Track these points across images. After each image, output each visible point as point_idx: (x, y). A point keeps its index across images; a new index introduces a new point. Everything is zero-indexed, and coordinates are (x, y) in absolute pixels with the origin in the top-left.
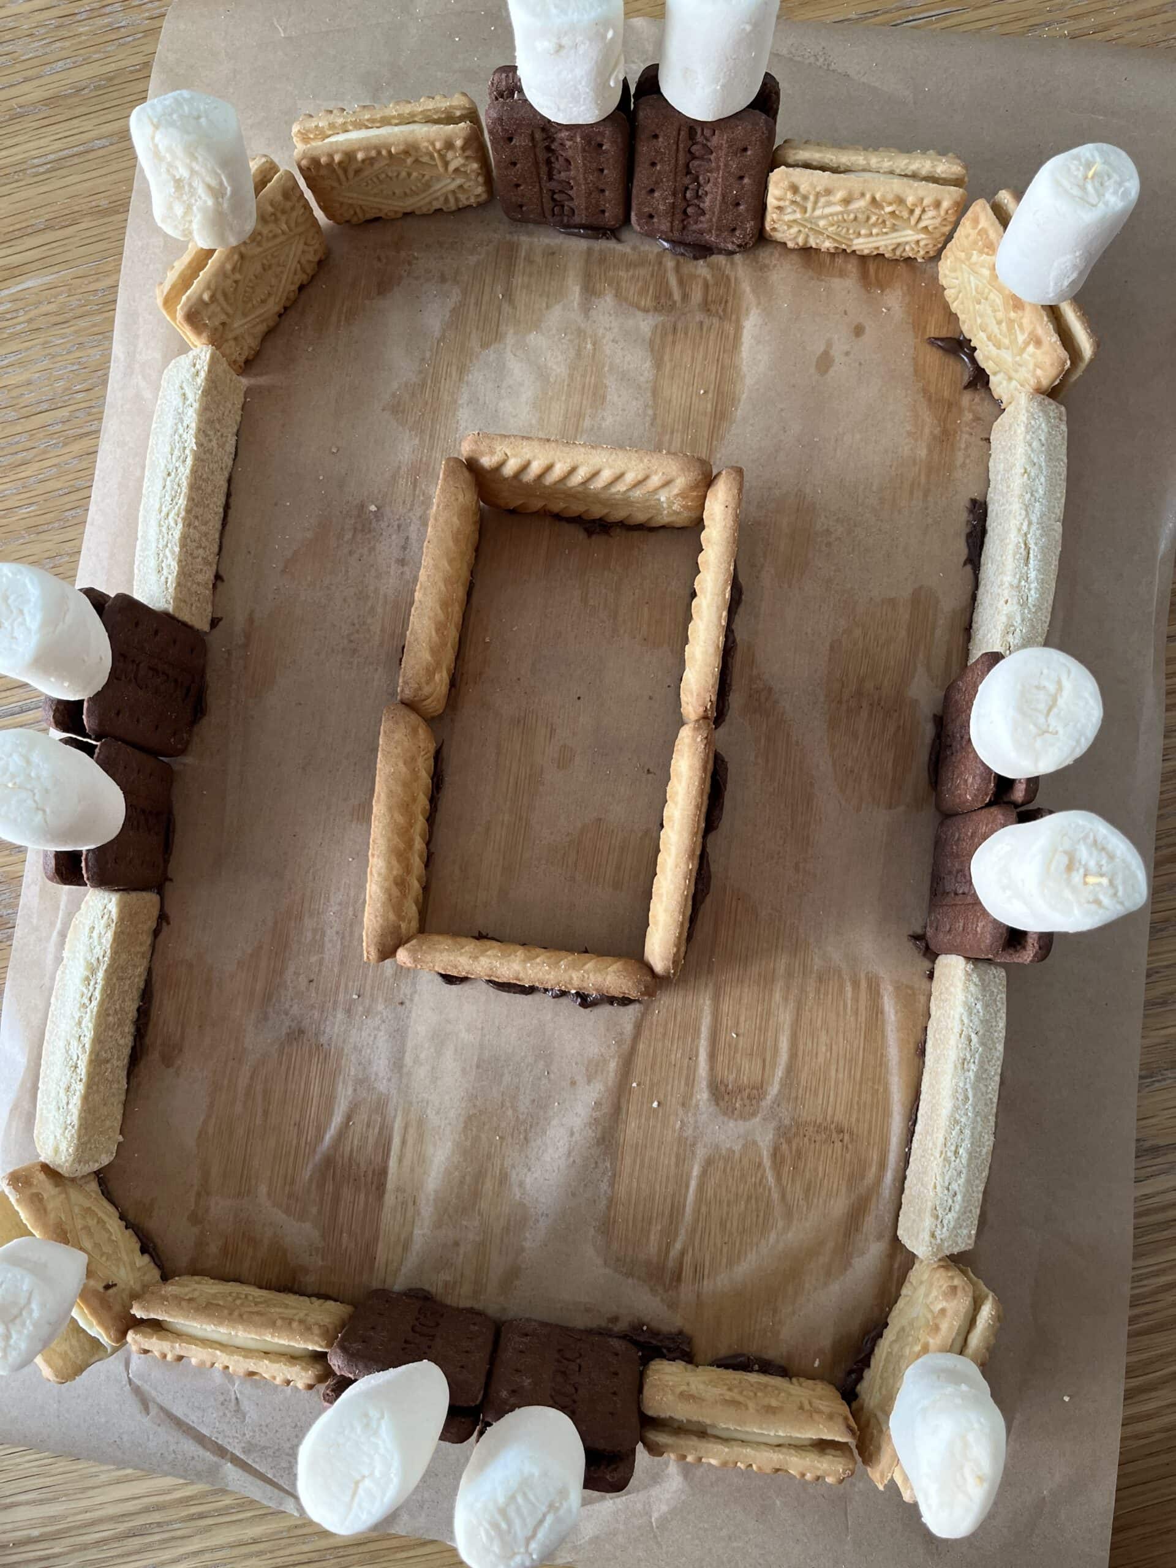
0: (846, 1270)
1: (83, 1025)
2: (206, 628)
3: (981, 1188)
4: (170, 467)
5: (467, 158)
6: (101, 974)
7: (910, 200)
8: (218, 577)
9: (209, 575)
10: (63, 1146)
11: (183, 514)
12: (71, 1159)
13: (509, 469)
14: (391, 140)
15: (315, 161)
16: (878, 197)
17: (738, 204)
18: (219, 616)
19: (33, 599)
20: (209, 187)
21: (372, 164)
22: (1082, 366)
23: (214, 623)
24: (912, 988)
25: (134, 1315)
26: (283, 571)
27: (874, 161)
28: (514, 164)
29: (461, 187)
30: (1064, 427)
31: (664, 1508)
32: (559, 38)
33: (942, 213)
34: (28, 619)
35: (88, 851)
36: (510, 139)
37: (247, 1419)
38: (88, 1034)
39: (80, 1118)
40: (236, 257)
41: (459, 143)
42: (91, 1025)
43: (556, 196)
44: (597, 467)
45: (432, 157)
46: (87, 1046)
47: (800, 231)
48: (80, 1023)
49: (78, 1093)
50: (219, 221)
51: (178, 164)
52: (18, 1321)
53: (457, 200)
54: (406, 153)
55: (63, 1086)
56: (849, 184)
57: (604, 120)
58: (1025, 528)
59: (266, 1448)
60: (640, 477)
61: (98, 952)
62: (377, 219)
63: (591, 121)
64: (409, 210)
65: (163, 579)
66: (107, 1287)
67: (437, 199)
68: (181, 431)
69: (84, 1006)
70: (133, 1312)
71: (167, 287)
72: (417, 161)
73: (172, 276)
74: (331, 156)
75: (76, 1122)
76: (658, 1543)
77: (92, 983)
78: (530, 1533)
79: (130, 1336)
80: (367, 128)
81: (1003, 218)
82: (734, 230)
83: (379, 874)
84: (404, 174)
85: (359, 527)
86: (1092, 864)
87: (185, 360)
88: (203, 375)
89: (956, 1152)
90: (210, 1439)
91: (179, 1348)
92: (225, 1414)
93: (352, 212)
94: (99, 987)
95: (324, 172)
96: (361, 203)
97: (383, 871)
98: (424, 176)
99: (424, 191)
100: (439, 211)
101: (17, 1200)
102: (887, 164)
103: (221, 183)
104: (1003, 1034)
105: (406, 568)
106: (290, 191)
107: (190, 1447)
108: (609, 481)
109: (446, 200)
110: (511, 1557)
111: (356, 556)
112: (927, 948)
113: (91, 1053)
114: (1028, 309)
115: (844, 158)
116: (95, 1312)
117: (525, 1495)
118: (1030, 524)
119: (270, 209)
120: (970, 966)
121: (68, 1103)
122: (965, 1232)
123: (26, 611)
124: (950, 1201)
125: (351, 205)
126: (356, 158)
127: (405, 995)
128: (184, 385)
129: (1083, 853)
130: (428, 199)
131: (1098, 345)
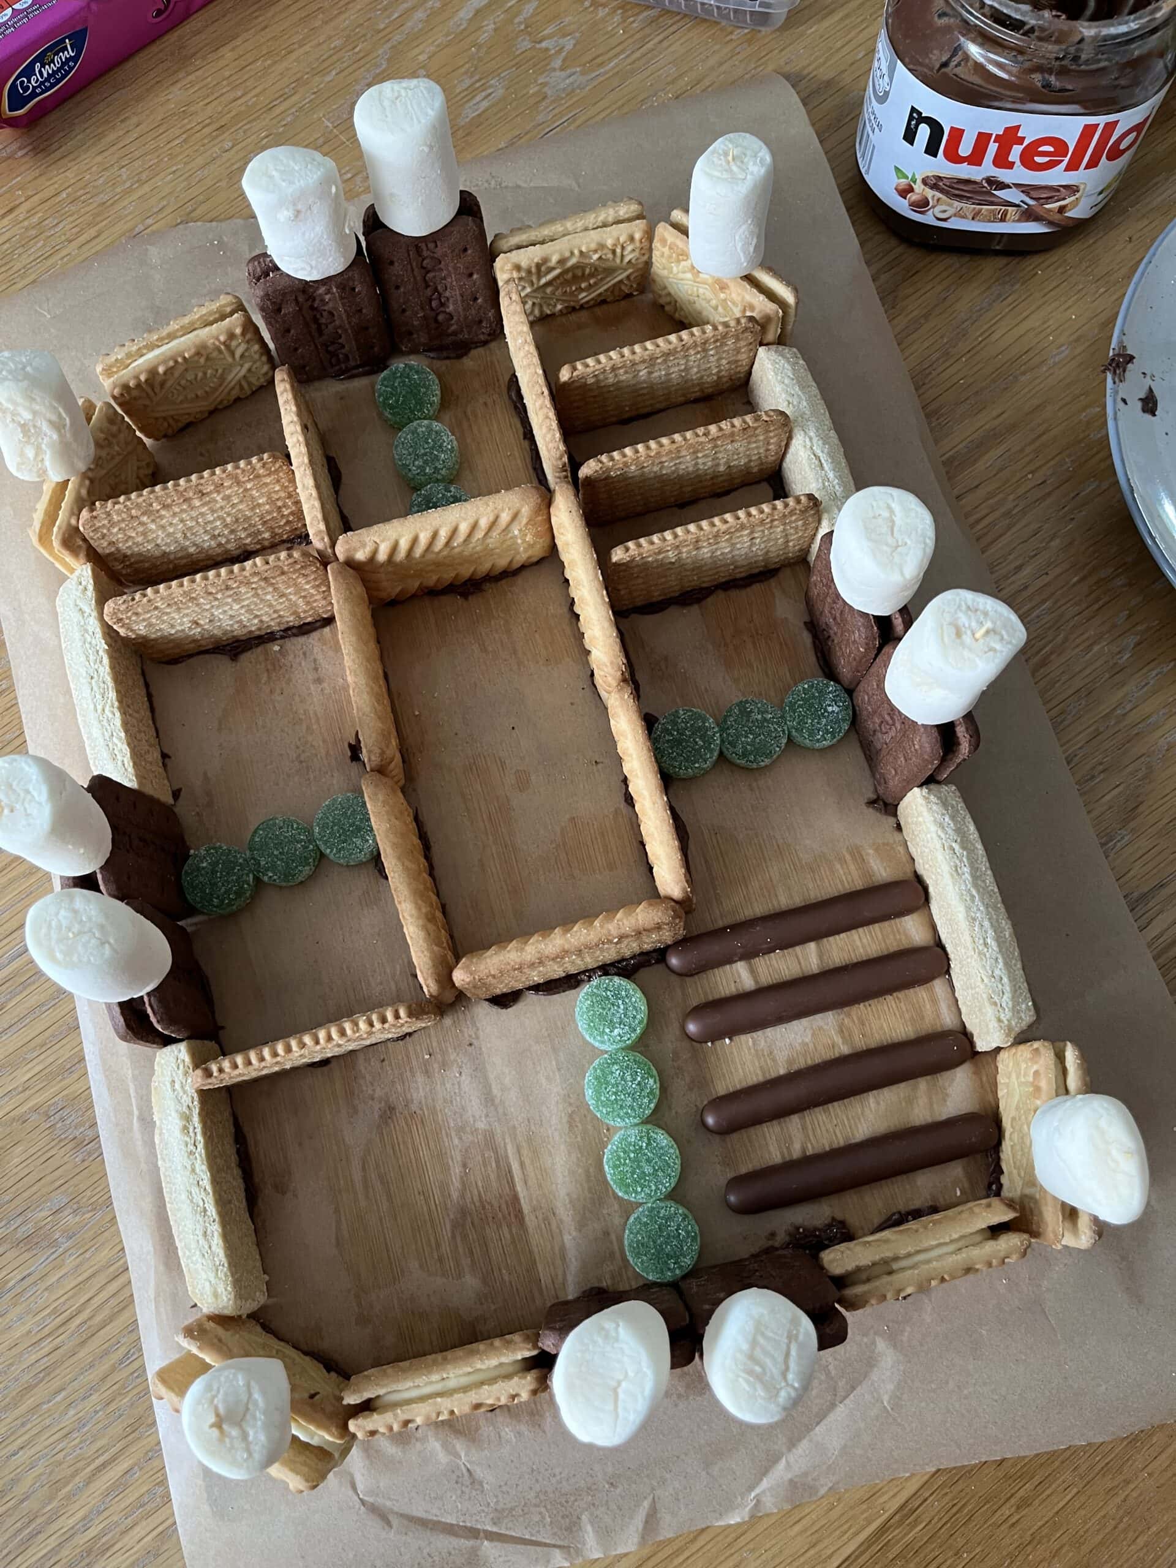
0: (945, 1101)
1: (197, 1171)
2: (171, 801)
3: (1019, 965)
4: (91, 671)
5: (248, 342)
6: (196, 1119)
7: (609, 243)
8: (165, 756)
9: (157, 755)
10: (221, 1289)
11: (116, 704)
12: (232, 1296)
13: (382, 556)
14: (182, 348)
15: (126, 387)
16: (584, 249)
17: (476, 299)
18: (176, 787)
19: (34, 777)
20: (50, 422)
21: (172, 374)
22: (792, 312)
23: (176, 794)
24: (888, 844)
25: (349, 1405)
26: (220, 730)
27: (569, 225)
28: (288, 331)
29: (249, 370)
30: (801, 362)
31: (890, 1387)
32: (294, 205)
33: (638, 244)
34: (35, 794)
36: (279, 310)
37: (486, 1486)
38: (204, 1177)
39: (227, 1256)
40: (87, 482)
41: (238, 331)
42: (204, 1167)
43: (330, 349)
44: (454, 524)
45: (220, 351)
46: (209, 1188)
47: (534, 304)
48: (193, 1170)
49: (216, 1234)
50: (65, 452)
51: (20, 410)
52: (248, 1417)
53: (249, 384)
54: (198, 354)
55: (200, 1233)
56: (558, 247)
57: (350, 266)
58: (808, 443)
59: (512, 1509)
60: (492, 519)
61: (186, 1100)
62: (189, 425)
63: (340, 269)
64: (212, 408)
65: (120, 763)
66: (312, 1396)
67: (233, 388)
68: (89, 639)
69: (191, 1153)
70: (345, 1402)
71: (37, 525)
72: (208, 359)
73: (38, 516)
74: (137, 377)
75: (224, 1260)
77: (191, 1130)
78: (783, 1367)
79: (352, 1426)
80: (159, 346)
81: (684, 231)
82: (480, 322)
83: (412, 916)
84: (200, 375)
85: (269, 667)
86: (974, 624)
87: (71, 584)
88: (91, 587)
89: (986, 944)
90: (458, 1526)
91: (402, 1414)
92: (463, 1492)
93: (166, 424)
94: (199, 1130)
95: (135, 393)
96: (172, 413)
97: (414, 912)
98: (217, 371)
99: (220, 385)
100: (238, 400)
101: (199, 1348)
102: (580, 224)
103: (60, 415)
104: (976, 835)
105: (325, 685)
106: (112, 418)
107: (444, 1543)
108: (468, 531)
109: (242, 388)
110: (777, 1395)
111: (278, 691)
112: (886, 804)
113: (214, 1192)
114: (732, 285)
115: (546, 232)
116: (311, 1420)
117: (763, 1334)
118: (811, 439)
119: (102, 436)
120: (925, 790)
121: (210, 1247)
122: (1024, 1006)
123: (31, 789)
124: (1000, 986)
125: (165, 419)
126: (158, 373)
127: (470, 1036)
128: (78, 602)
129: (963, 619)
130: (226, 391)
131: (796, 290)
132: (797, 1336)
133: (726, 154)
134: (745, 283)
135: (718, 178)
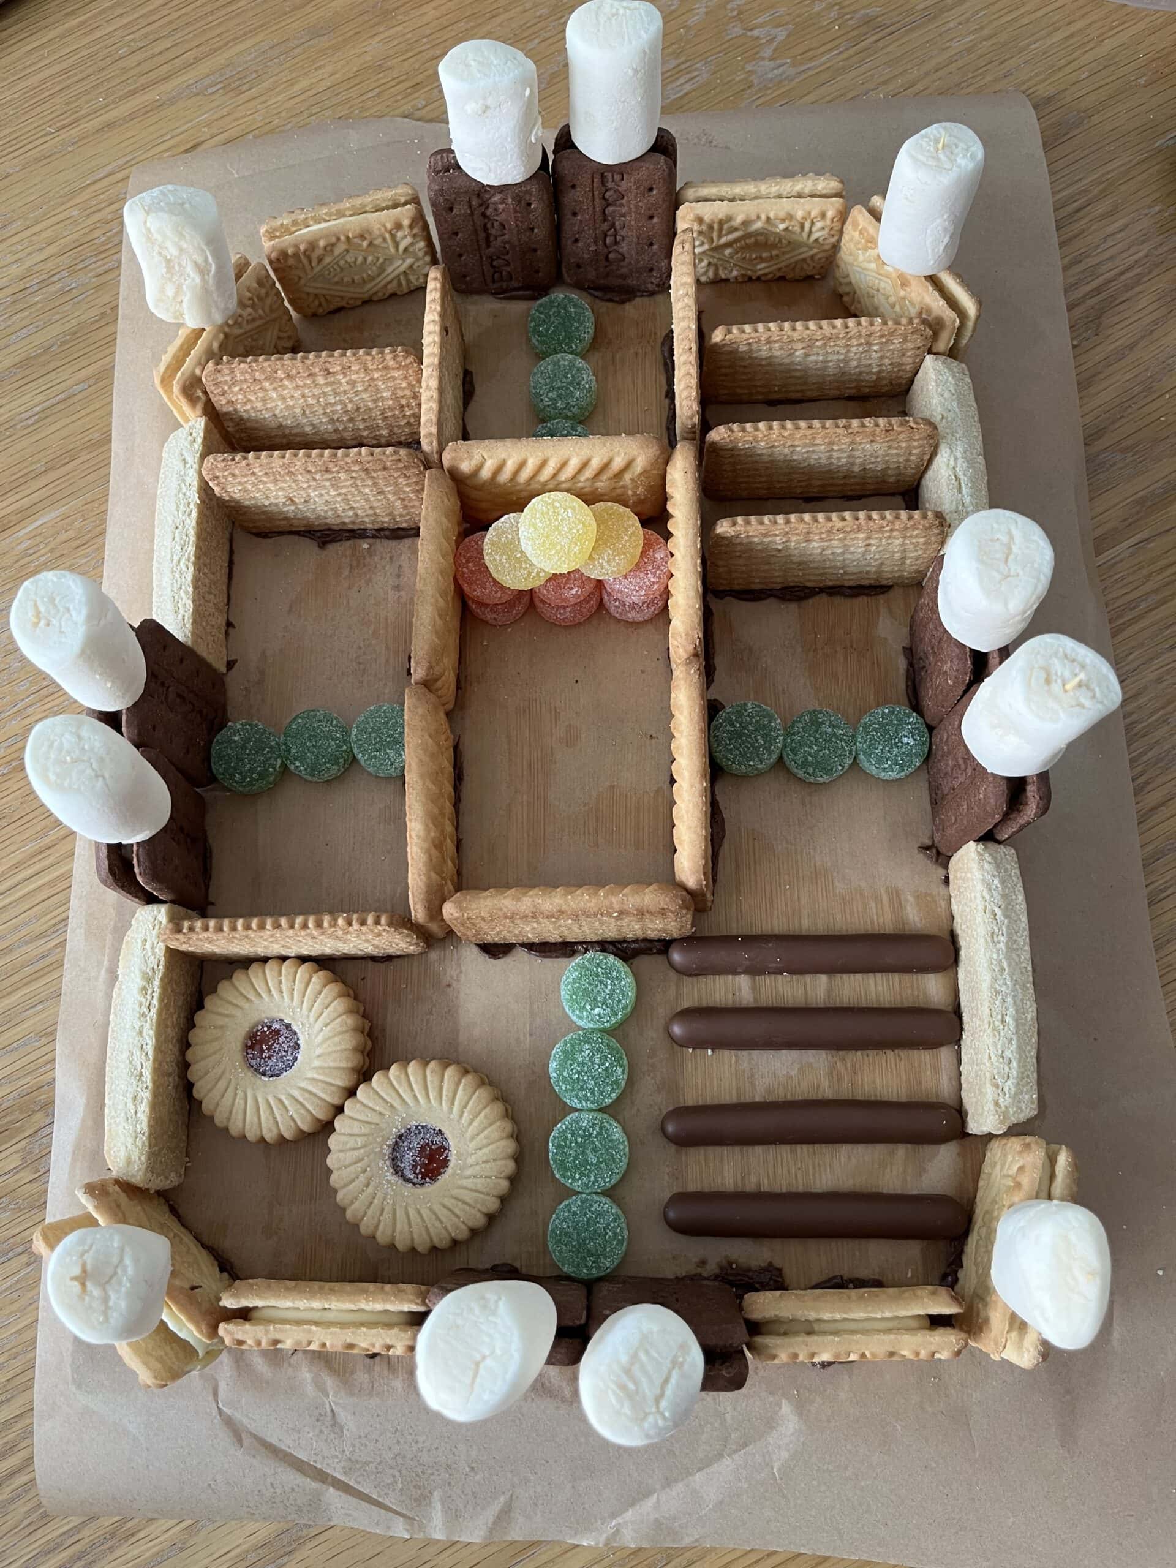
0: (921, 1176)
1: (144, 1034)
2: (223, 670)
3: (1034, 1053)
4: (178, 522)
5: (414, 236)
6: (157, 983)
7: (799, 214)
8: (229, 624)
9: (221, 621)
10: (135, 1156)
11: (193, 559)
12: (144, 1166)
13: (486, 473)
14: (348, 227)
15: (284, 254)
16: (772, 215)
17: (651, 244)
18: (233, 658)
19: (77, 597)
20: (196, 264)
21: (332, 251)
22: (970, 324)
23: (230, 665)
24: (930, 895)
25: (225, 1308)
26: (290, 611)
27: (763, 188)
28: (456, 234)
29: (411, 267)
30: (968, 379)
31: (785, 1455)
32: (485, 99)
33: (828, 222)
34: (74, 613)
35: (138, 844)
36: (451, 209)
37: (345, 1432)
38: (149, 1042)
39: (150, 1126)
40: (222, 336)
41: (406, 222)
42: (152, 1033)
43: (495, 263)
44: (566, 456)
45: (385, 240)
46: (151, 1053)
47: (710, 264)
48: (141, 1033)
49: (145, 1100)
50: (205, 298)
51: (169, 244)
52: (114, 1280)
53: (408, 281)
54: (362, 237)
55: (130, 1095)
56: (745, 208)
57: (530, 178)
58: (952, 462)
59: (367, 1463)
60: (605, 460)
61: (153, 962)
62: (340, 310)
63: (519, 179)
64: (366, 296)
65: (180, 617)
66: (193, 1288)
67: (391, 282)
68: (184, 490)
69: (143, 1015)
70: (221, 1304)
71: (162, 368)
72: (371, 244)
73: (166, 359)
74: (296, 246)
75: (145, 1128)
76: (784, 1496)
77: (149, 992)
78: (658, 1391)
79: (222, 1328)
80: (326, 221)
81: (876, 215)
82: (651, 270)
83: (418, 837)
84: (360, 259)
85: (355, 563)
86: (1067, 674)
87: (181, 433)
88: (199, 440)
89: (1003, 1021)
90: (308, 1464)
91: (273, 1332)
92: (321, 1432)
93: (317, 303)
94: (156, 995)
95: (291, 262)
96: (325, 292)
97: (422, 833)
98: (378, 259)
99: (379, 275)
100: (393, 295)
101: (96, 1207)
102: (774, 190)
103: (206, 260)
104: (1024, 906)
105: (403, 593)
106: (263, 281)
107: (291, 1478)
108: (578, 467)
109: (400, 284)
110: (644, 1419)
111: (356, 589)
112: (938, 853)
113: (155, 1060)
114: (914, 282)
115: (738, 189)
116: (183, 1308)
117: (647, 1352)
118: (956, 459)
119: (248, 294)
120: (981, 846)
121: (136, 1113)
122: (1027, 1097)
123: (71, 607)
124: (1007, 1069)
125: (316, 296)
126: (318, 246)
127: (452, 977)
128: (184, 452)
129: (1057, 666)
130: (383, 283)
131: (980, 303)
132: (682, 1364)
133: (937, 141)
134: (928, 284)
135: (924, 164)
